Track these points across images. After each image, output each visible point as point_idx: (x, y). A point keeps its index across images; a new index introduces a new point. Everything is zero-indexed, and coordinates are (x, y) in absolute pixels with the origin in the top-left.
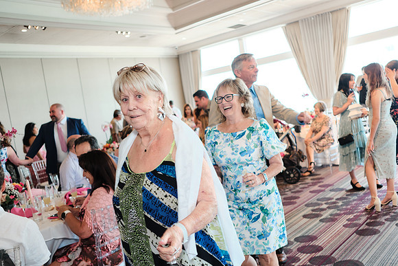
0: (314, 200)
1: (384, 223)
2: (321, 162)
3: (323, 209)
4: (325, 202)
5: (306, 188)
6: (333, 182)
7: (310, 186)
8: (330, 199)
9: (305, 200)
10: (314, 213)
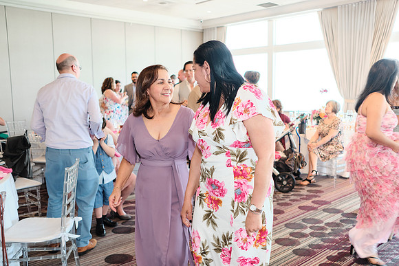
2: (325, 172)
3: (304, 235)
4: (311, 225)
5: (297, 200)
6: (332, 199)
7: (303, 199)
8: (319, 222)
9: (289, 217)
10: (291, 237)
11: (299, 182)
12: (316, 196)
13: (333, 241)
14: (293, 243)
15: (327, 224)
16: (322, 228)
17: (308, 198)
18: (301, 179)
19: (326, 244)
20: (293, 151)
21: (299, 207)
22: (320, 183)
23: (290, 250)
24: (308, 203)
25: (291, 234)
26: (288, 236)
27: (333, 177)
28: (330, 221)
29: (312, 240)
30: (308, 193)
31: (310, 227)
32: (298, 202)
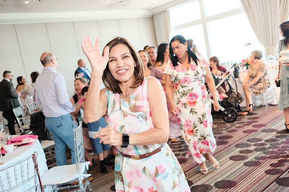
0: (244, 141)
2: (259, 103)
3: (250, 151)
4: (254, 143)
5: (241, 127)
6: (267, 122)
7: (245, 125)
8: (260, 140)
9: (237, 140)
10: (241, 154)
11: (240, 113)
12: (255, 122)
13: (273, 152)
14: (243, 158)
15: (267, 141)
16: (263, 144)
17: (249, 123)
18: (241, 111)
19: (268, 156)
20: (232, 92)
21: (243, 132)
22: (256, 112)
23: (241, 163)
24: (250, 127)
25: (241, 152)
26: (238, 154)
27: (265, 106)
28: (268, 138)
29: (257, 154)
30: (248, 120)
31: (254, 145)
32: (242, 128)
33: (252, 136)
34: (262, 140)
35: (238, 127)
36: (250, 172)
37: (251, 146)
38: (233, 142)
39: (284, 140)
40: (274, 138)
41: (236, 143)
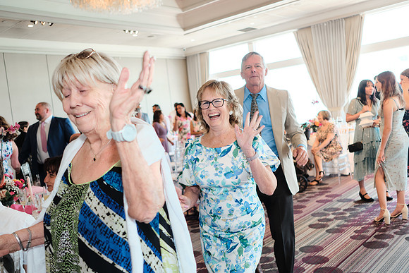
0: (321, 210)
1: (393, 237)
2: (329, 172)
4: (332, 212)
5: (312, 197)
6: (341, 192)
7: (317, 195)
8: (337, 209)
9: (312, 209)
10: (320, 223)
12: (327, 192)
14: (324, 226)
15: (345, 210)
16: (342, 213)
17: (321, 194)
19: (350, 223)
21: (317, 201)
22: (326, 182)
23: (324, 231)
24: (323, 197)
25: (319, 220)
26: (317, 222)
28: (347, 207)
29: (338, 222)
31: (332, 214)
32: (314, 198)
33: (328, 205)
34: (340, 209)
35: (310, 197)
36: (335, 238)
37: (329, 215)
38: (309, 211)
39: (364, 209)
40: (353, 207)
41: (313, 212)
